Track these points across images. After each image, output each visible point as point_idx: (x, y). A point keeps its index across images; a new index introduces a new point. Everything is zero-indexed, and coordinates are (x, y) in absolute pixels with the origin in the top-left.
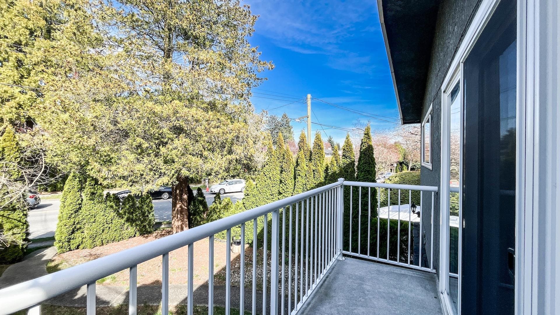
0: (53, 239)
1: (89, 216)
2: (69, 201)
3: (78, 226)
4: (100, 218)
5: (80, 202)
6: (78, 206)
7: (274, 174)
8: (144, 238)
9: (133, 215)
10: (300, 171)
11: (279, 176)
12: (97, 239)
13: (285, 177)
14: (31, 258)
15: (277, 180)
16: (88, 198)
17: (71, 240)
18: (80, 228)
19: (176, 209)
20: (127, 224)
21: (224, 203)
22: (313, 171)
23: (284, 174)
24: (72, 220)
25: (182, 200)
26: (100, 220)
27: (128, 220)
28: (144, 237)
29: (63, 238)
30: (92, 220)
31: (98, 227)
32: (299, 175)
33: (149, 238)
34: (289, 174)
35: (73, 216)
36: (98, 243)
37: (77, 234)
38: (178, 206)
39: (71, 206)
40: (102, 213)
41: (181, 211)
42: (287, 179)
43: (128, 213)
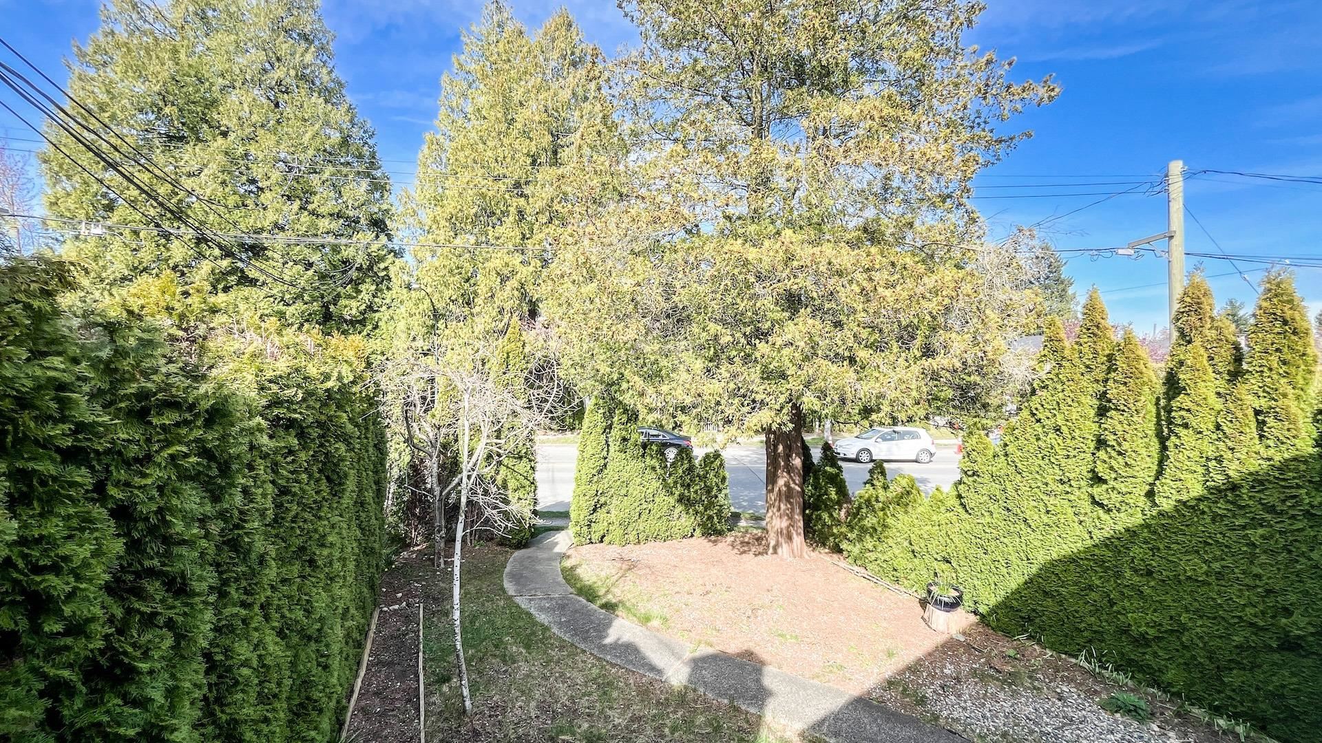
0: (565, 515)
1: (619, 483)
2: (590, 450)
3: (603, 500)
4: (635, 490)
5: (605, 453)
6: (602, 462)
7: (1074, 418)
8: (711, 544)
9: (689, 492)
10: (1188, 410)
11: (1095, 427)
12: (630, 529)
13: (1121, 429)
14: (541, 545)
15: (1087, 436)
16: (617, 449)
17: (593, 524)
18: (605, 503)
19: (776, 489)
20: (680, 508)
21: (895, 490)
22: (1257, 413)
23: (1114, 420)
24: (594, 487)
25: (789, 469)
26: (635, 493)
27: (680, 500)
28: (710, 541)
29: (582, 517)
30: (623, 492)
31: (633, 507)
32: (1186, 426)
33: (720, 545)
34: (1135, 419)
35: (595, 479)
36: (632, 537)
37: (601, 514)
38: (781, 482)
39: (593, 461)
40: (639, 480)
41: (788, 495)
42: (1127, 436)
43: (682, 485)
